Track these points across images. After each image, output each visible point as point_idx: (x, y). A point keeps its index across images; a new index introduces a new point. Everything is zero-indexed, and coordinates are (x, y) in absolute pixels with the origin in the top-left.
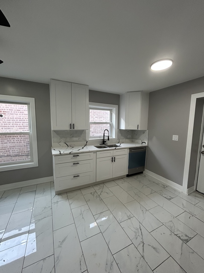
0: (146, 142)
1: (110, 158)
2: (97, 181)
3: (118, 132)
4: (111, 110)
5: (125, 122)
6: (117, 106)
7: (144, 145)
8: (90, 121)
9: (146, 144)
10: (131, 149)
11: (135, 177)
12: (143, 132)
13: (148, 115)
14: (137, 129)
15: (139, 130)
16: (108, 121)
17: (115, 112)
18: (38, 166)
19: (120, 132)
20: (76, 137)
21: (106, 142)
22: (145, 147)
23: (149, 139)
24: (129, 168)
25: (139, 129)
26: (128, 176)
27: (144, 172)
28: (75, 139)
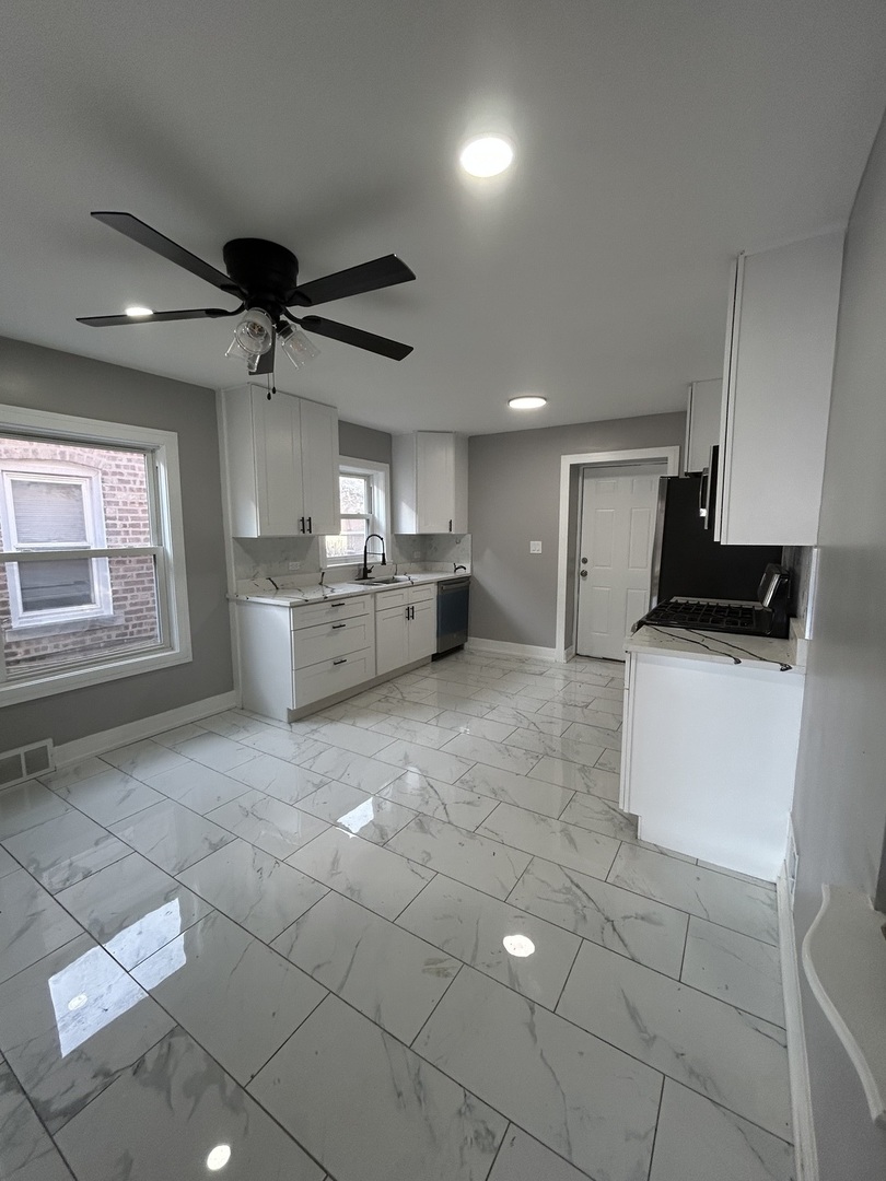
0: (468, 566)
1: (402, 611)
2: (380, 673)
3: (392, 542)
4: (367, 478)
5: (417, 511)
6: (388, 465)
7: (461, 573)
8: (342, 512)
9: (468, 571)
10: (439, 583)
11: (452, 658)
12: (457, 539)
13: (467, 493)
14: (448, 531)
15: (453, 535)
16: (363, 510)
17: (382, 483)
18: (191, 660)
19: (400, 541)
20: (295, 560)
21: (370, 571)
22: (468, 578)
23: (475, 557)
24: (439, 635)
25: (453, 532)
26: (436, 658)
27: (466, 645)
28: (293, 565)
